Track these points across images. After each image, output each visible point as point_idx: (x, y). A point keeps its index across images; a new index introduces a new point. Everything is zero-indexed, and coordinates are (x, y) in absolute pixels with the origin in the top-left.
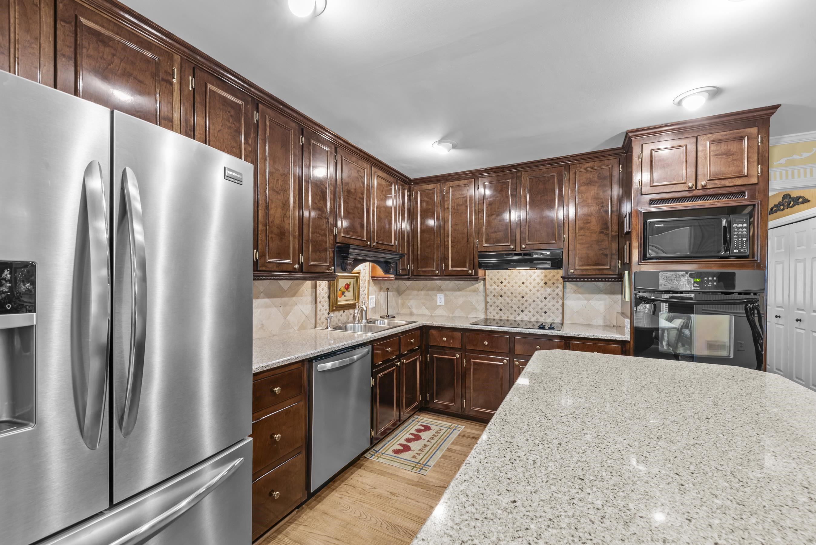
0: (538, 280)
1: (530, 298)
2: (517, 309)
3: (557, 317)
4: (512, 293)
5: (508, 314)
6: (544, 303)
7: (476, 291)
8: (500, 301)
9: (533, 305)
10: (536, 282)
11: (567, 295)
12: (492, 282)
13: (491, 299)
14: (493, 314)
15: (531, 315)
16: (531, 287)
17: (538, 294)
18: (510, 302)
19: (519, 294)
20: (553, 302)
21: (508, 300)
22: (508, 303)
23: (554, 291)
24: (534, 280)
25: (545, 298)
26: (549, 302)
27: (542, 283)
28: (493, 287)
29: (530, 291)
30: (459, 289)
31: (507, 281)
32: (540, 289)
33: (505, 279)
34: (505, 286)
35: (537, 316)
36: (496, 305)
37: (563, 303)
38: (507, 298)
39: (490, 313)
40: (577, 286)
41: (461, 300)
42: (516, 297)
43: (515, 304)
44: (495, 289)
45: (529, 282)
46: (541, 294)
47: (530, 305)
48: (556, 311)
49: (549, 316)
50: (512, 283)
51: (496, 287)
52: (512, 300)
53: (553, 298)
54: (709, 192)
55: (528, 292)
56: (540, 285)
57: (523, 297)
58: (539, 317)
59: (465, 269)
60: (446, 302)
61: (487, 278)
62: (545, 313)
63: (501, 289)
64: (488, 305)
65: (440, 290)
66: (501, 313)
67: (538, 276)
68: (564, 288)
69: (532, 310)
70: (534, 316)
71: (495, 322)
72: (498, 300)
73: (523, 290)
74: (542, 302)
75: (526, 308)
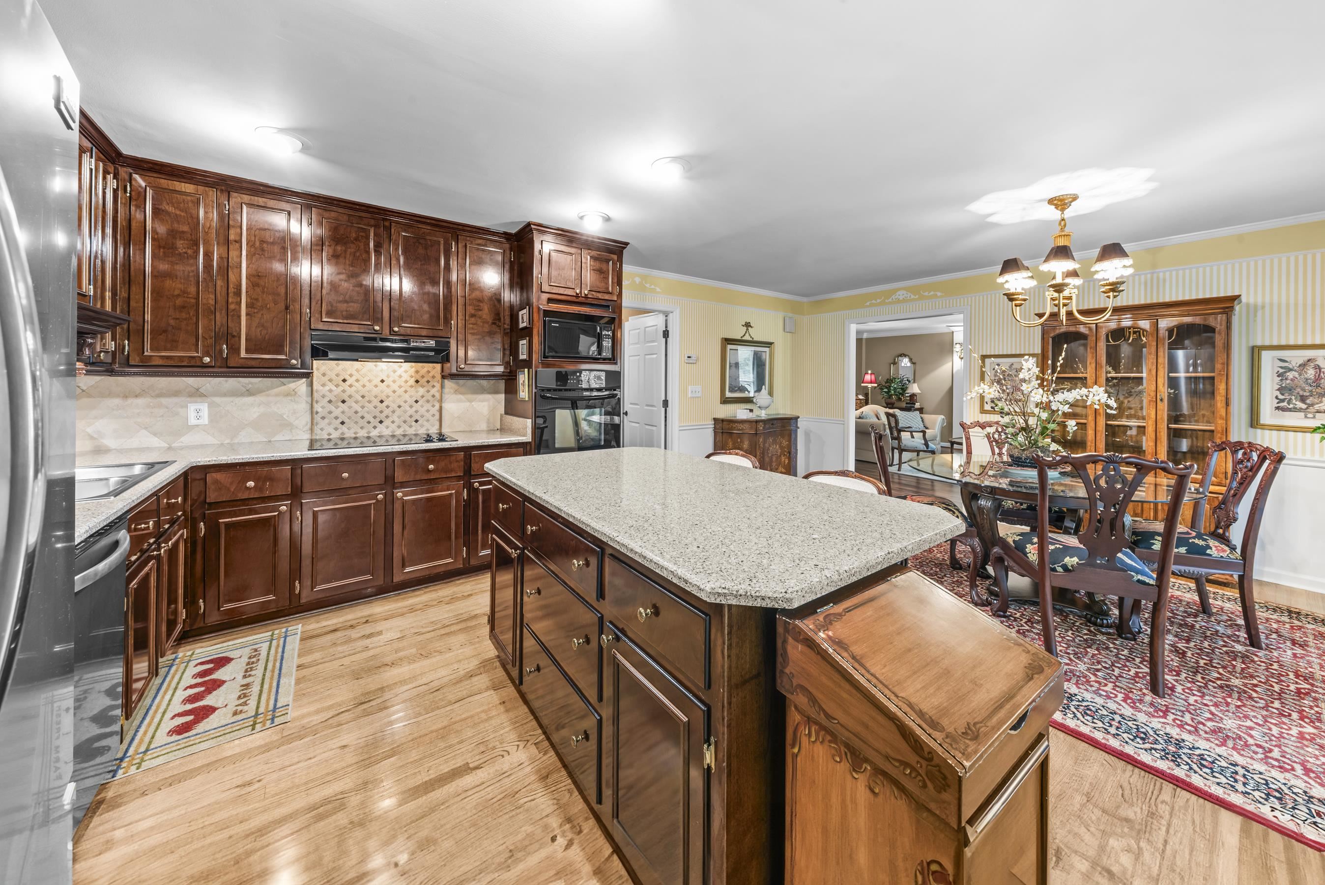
0: (406, 376)
1: (394, 402)
2: (372, 420)
3: (433, 426)
4: (363, 397)
5: (356, 428)
6: (414, 409)
7: (293, 393)
8: (340, 410)
9: (399, 412)
10: (403, 379)
11: (445, 396)
12: (326, 379)
13: (323, 407)
14: (327, 429)
15: (394, 426)
16: (395, 387)
17: (406, 397)
18: (359, 409)
19: (376, 397)
20: (428, 406)
21: (357, 407)
22: (356, 412)
23: (428, 391)
24: (400, 376)
25: (417, 402)
26: (422, 406)
27: (412, 381)
28: (327, 388)
29: (394, 392)
30: (250, 393)
31: (354, 378)
32: (409, 389)
33: (351, 375)
34: (351, 386)
35: (405, 427)
36: (333, 415)
37: (441, 408)
38: (354, 404)
39: (322, 429)
40: (458, 384)
41: (254, 413)
42: (369, 402)
43: (368, 413)
44: (330, 391)
45: (391, 379)
46: (411, 397)
47: (393, 412)
48: (431, 418)
49: (422, 426)
50: (364, 381)
51: (334, 388)
52: (363, 407)
53: (428, 401)
55: (391, 394)
56: (409, 384)
57: (382, 402)
58: (407, 428)
59: (283, 357)
60: (213, 419)
61: (316, 374)
62: (416, 421)
63: (344, 391)
64: (317, 418)
65: (197, 394)
66: (344, 428)
67: (406, 372)
68: (442, 387)
69: (396, 419)
70: (399, 427)
71: (332, 443)
72: (337, 407)
73: (382, 392)
74: (411, 407)
75: (387, 417)
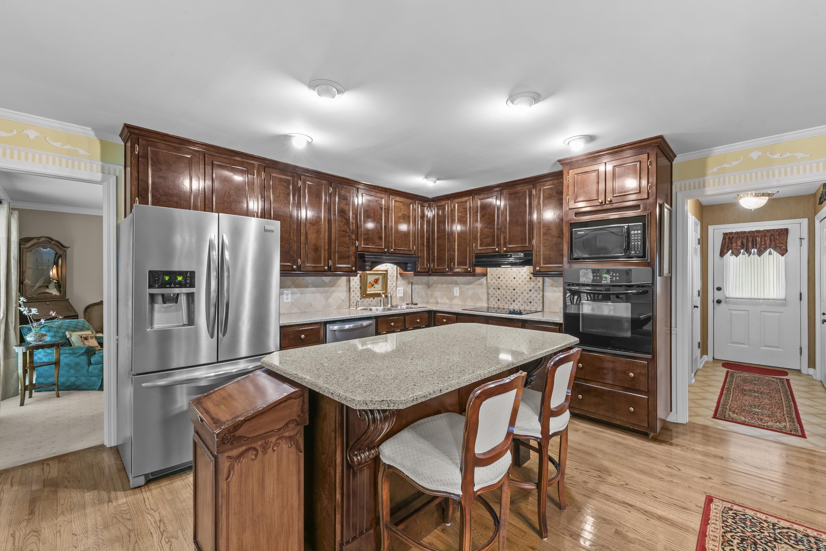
0: (525, 275)
1: (519, 290)
2: (510, 300)
3: (539, 306)
4: (506, 287)
5: (504, 303)
6: (529, 295)
7: (481, 284)
8: (498, 293)
9: (522, 296)
10: (524, 277)
11: (546, 288)
12: (492, 277)
13: (492, 291)
14: (493, 303)
15: (520, 304)
16: (520, 281)
17: (525, 287)
18: (505, 293)
19: (512, 287)
20: (536, 294)
21: (504, 292)
22: (504, 295)
23: (536, 284)
24: (522, 275)
25: (530, 290)
26: (533, 294)
27: (528, 279)
28: (493, 282)
29: (520, 284)
30: (470, 283)
31: (503, 277)
32: (526, 283)
33: (502, 275)
34: (502, 281)
35: (525, 305)
36: (495, 295)
37: (543, 295)
38: (503, 290)
39: (491, 302)
40: (553, 280)
41: (470, 292)
42: (509, 289)
43: (509, 295)
44: (494, 283)
45: (518, 277)
46: (528, 287)
47: (519, 296)
48: (538, 301)
49: (533, 306)
50: (507, 278)
51: (495, 282)
52: (506, 292)
53: (536, 291)
54: (615, 206)
55: (518, 285)
56: (527, 280)
57: (514, 290)
58: (526, 306)
60: (461, 293)
61: (489, 274)
62: (530, 302)
63: (499, 283)
64: (490, 296)
65: (456, 283)
66: (499, 303)
67: (525, 272)
68: (543, 282)
69: (521, 301)
70: (522, 305)
71: (495, 310)
72: (497, 292)
73: (514, 284)
74: (528, 293)
75: (517, 298)
